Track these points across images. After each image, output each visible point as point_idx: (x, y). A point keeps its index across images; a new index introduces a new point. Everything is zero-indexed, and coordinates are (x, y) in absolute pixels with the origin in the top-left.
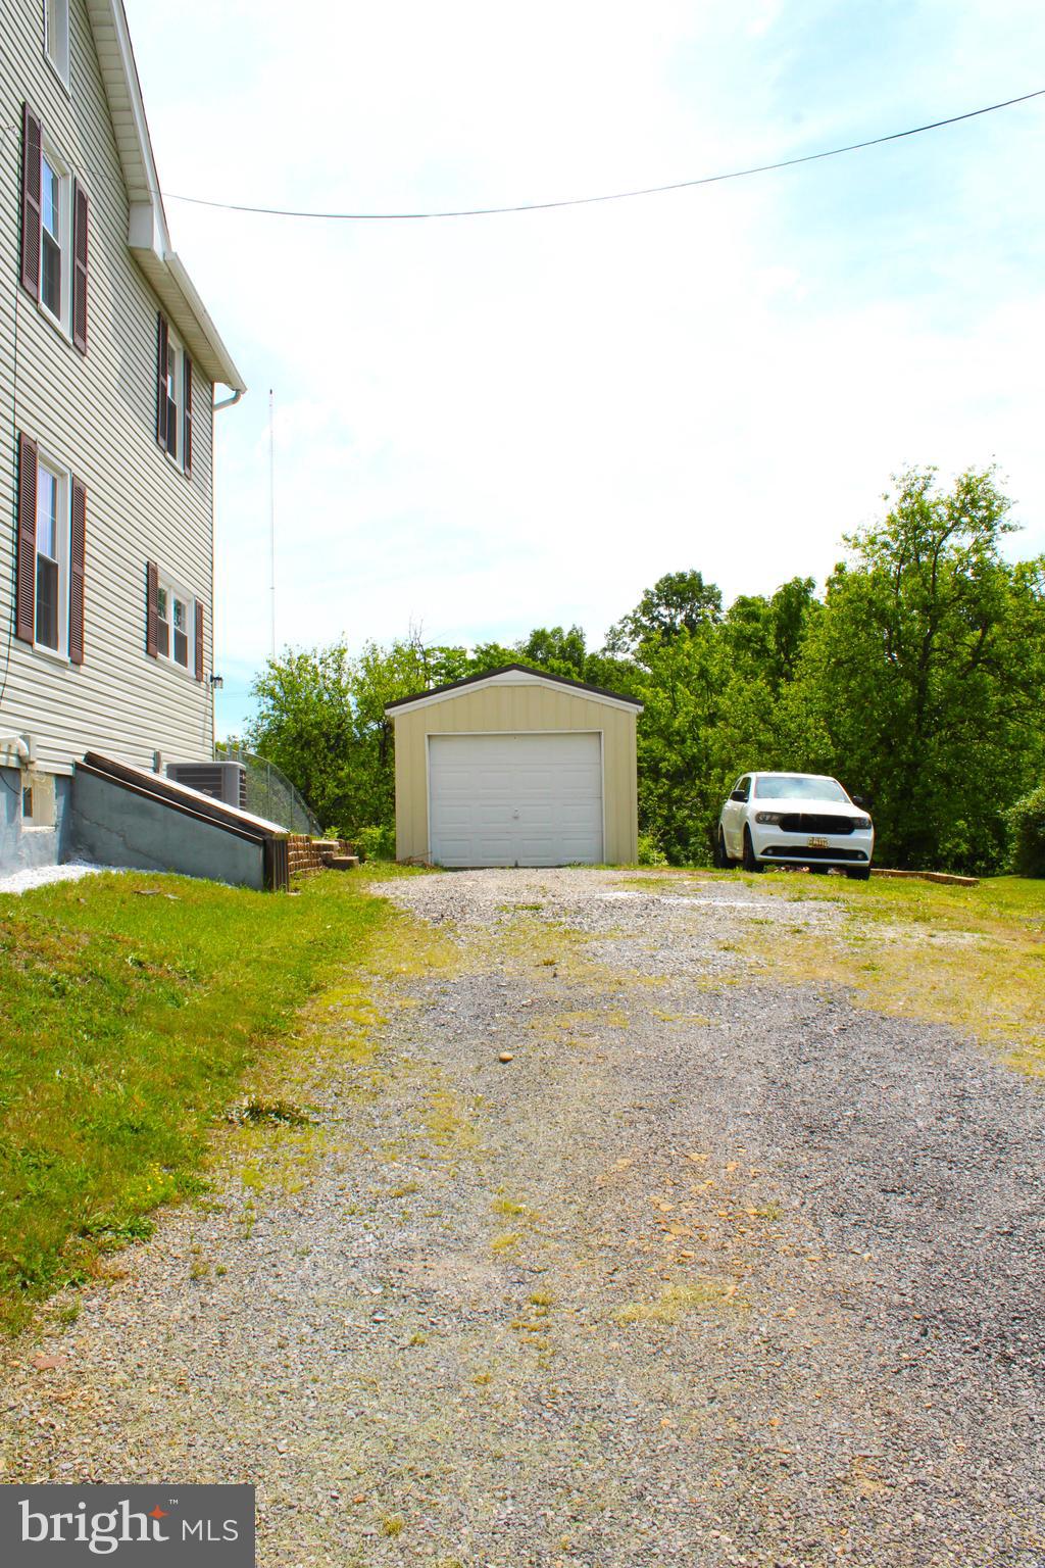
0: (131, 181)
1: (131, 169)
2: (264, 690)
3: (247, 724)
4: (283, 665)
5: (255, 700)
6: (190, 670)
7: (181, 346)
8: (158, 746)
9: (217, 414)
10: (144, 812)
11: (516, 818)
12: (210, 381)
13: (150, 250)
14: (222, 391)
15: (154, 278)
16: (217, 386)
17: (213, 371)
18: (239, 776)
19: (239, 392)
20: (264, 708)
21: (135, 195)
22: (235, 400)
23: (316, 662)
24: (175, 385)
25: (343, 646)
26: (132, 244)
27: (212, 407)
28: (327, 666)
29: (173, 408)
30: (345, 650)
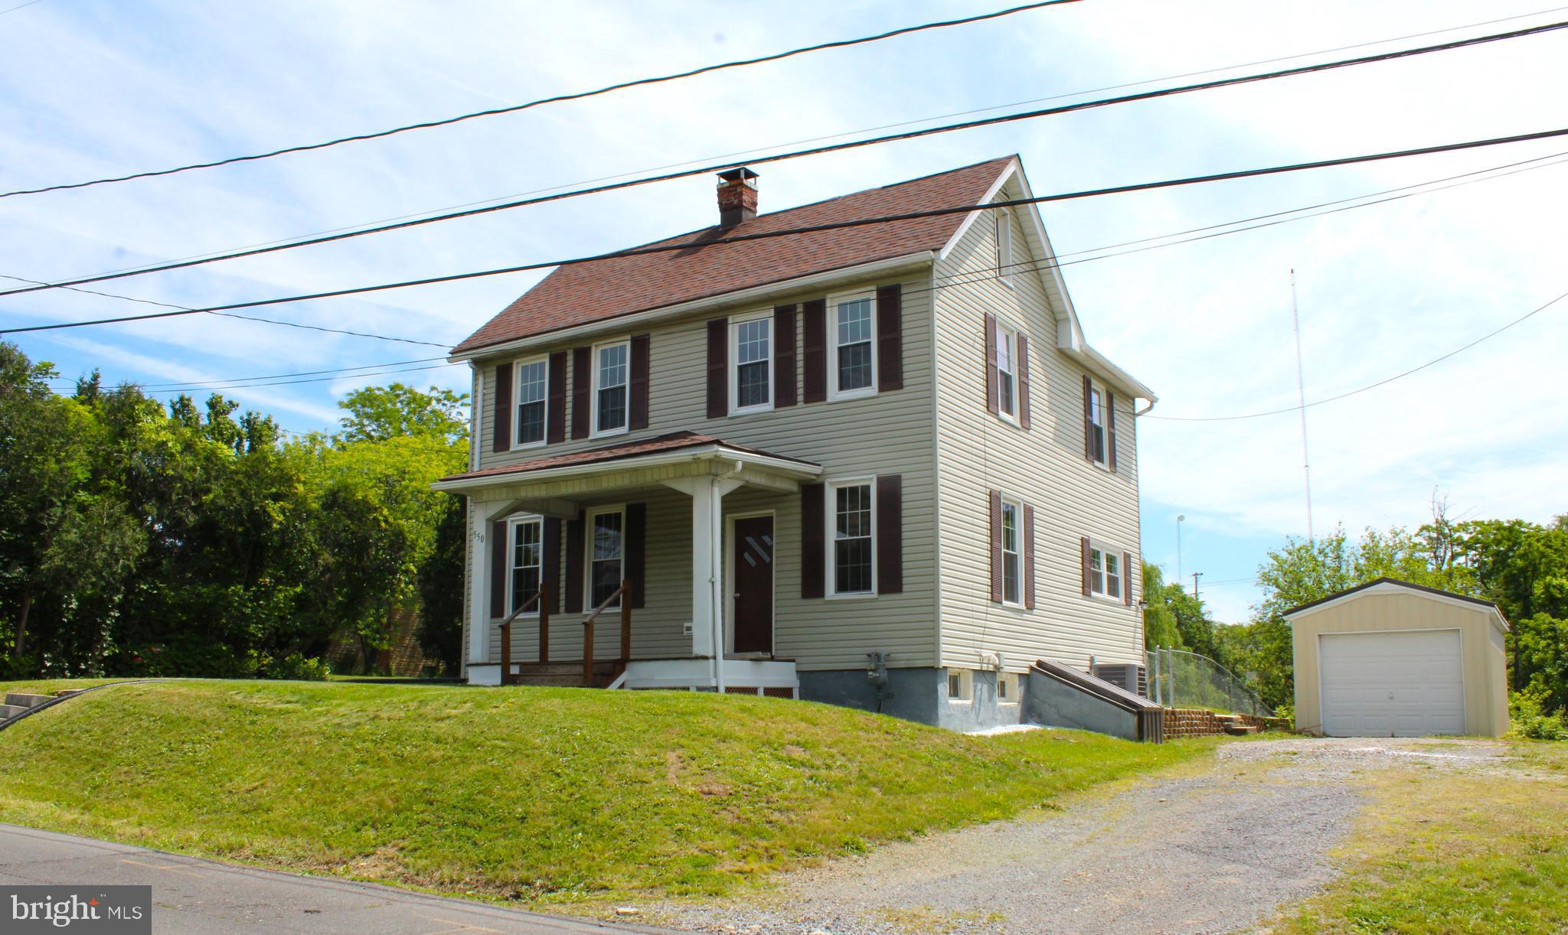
0: (1056, 310)
1: (1054, 304)
2: (1267, 579)
3: (1253, 612)
4: (1284, 555)
5: (1260, 589)
6: (1121, 599)
7: (1104, 388)
8: (1093, 652)
9: (1138, 419)
10: (1068, 694)
11: (1391, 698)
12: (1130, 398)
13: (1070, 348)
14: (1141, 404)
15: (1078, 358)
16: (1137, 400)
17: (1131, 393)
18: (1137, 672)
19: (1153, 401)
20: (1270, 596)
21: (1059, 317)
22: (1150, 408)
23: (1316, 552)
24: (1099, 417)
25: (1340, 535)
26: (1060, 346)
27: (1135, 415)
28: (1326, 555)
29: (1099, 430)
30: (1343, 540)
